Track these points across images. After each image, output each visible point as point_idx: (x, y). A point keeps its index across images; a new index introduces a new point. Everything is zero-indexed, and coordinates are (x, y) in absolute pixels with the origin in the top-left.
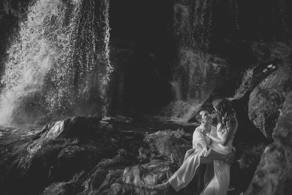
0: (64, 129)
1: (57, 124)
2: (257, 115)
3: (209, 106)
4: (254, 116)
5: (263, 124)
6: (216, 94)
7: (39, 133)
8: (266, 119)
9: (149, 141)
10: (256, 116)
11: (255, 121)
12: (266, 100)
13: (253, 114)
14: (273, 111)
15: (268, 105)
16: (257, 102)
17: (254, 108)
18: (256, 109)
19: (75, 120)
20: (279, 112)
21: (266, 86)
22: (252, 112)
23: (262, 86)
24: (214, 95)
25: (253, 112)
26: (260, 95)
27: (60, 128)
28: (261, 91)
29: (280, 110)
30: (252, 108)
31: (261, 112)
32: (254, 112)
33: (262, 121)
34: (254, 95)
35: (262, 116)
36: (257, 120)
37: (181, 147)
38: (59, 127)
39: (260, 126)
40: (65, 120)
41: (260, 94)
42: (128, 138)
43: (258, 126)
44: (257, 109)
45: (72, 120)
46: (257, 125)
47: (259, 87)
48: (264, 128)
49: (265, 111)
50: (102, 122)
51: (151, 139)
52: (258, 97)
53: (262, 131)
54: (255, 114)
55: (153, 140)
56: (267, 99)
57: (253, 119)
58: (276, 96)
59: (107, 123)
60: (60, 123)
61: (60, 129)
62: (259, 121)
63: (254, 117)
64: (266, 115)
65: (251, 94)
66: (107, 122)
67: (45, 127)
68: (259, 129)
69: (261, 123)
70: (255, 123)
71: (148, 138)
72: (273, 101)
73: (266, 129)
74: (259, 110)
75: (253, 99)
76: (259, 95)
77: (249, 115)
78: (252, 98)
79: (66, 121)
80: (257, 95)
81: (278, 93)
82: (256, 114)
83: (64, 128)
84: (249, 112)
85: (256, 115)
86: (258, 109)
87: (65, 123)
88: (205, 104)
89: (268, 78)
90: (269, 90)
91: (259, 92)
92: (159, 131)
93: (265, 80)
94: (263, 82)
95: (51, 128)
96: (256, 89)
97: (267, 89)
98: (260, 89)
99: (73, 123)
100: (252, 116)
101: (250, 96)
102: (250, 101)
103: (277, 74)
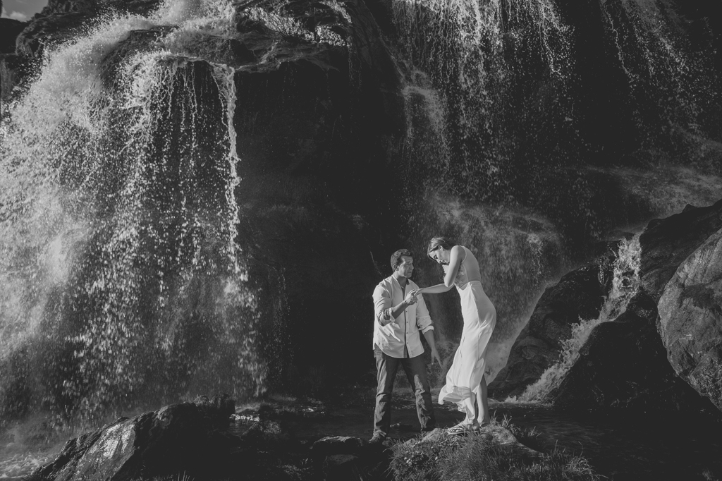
0: (136, 447)
1: (111, 434)
2: (697, 358)
3: (534, 346)
4: (688, 361)
6: (549, 312)
7: (44, 470)
9: (413, 464)
10: (692, 363)
11: (695, 376)
12: (711, 315)
13: (683, 355)
16: (686, 321)
17: (683, 340)
18: (689, 341)
19: (168, 417)
21: (699, 276)
22: (681, 353)
23: (687, 277)
24: (543, 317)
25: (683, 351)
26: (688, 302)
27: (120, 446)
28: (686, 292)
30: (676, 339)
31: (708, 350)
32: (686, 352)
33: (716, 375)
34: (671, 303)
35: (712, 361)
36: (699, 373)
37: (528, 473)
38: (117, 442)
39: (711, 390)
40: (136, 420)
41: (688, 300)
42: (339, 459)
43: (705, 389)
44: (694, 341)
45: (158, 417)
46: (701, 386)
47: (677, 281)
49: (718, 346)
50: (238, 418)
51: (417, 456)
52: (685, 309)
53: (718, 404)
54: (689, 355)
55: (426, 458)
56: (712, 310)
57: (686, 373)
59: (257, 419)
60: (119, 431)
61: (120, 450)
62: (705, 375)
63: (689, 366)
65: (661, 301)
66: (254, 417)
67: (67, 447)
68: (707, 398)
69: (714, 381)
70: (694, 382)
71: (408, 456)
74: (699, 344)
75: (670, 315)
76: (684, 302)
77: (672, 361)
78: (666, 314)
79: (141, 421)
80: (680, 301)
82: (692, 355)
83: (135, 444)
84: (670, 352)
85: (693, 359)
86: (696, 343)
87: (137, 429)
88: (522, 343)
89: (699, 255)
90: (712, 286)
91: (682, 293)
92: (436, 430)
93: (690, 261)
94: (686, 266)
95: (86, 448)
96: (670, 286)
97: (704, 286)
98: (683, 286)
99: (164, 428)
100: (681, 364)
101: (658, 307)
102: (664, 321)
103: (720, 242)
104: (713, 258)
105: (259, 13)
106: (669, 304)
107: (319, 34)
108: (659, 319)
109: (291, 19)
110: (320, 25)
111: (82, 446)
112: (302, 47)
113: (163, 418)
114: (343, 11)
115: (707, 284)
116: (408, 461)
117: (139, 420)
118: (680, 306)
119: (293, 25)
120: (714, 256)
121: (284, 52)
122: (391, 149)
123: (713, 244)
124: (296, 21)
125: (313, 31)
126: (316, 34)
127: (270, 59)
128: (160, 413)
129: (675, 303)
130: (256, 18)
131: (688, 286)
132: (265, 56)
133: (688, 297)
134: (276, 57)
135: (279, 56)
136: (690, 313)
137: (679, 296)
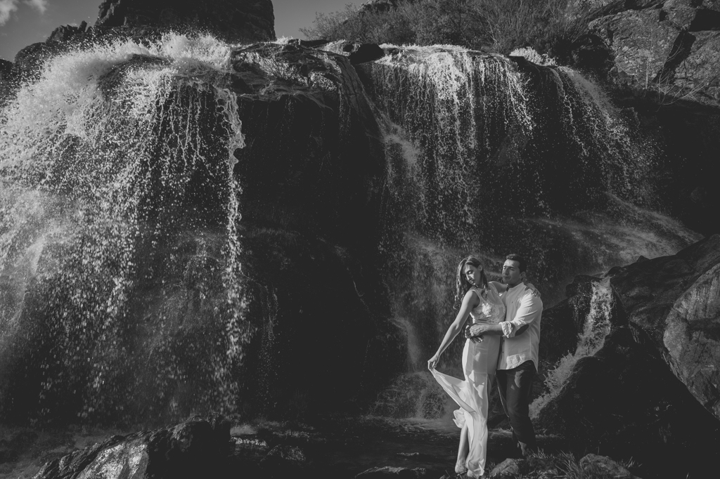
0: (150, 475)
1: (112, 456)
4: (712, 392)
10: (716, 394)
13: (706, 386)
16: (702, 352)
17: (705, 371)
18: (713, 372)
19: (187, 437)
21: (701, 312)
22: (704, 383)
23: (687, 313)
25: (706, 382)
27: (126, 473)
28: (692, 326)
30: (697, 370)
32: (709, 382)
34: (678, 336)
38: (120, 466)
41: (697, 333)
45: (174, 436)
47: (678, 315)
52: (697, 341)
54: (712, 386)
57: (711, 403)
60: (122, 453)
63: (714, 397)
65: (667, 334)
75: (680, 347)
76: (694, 335)
77: (694, 393)
78: (676, 346)
79: (155, 441)
80: (689, 334)
82: (715, 386)
84: (693, 383)
85: (717, 390)
87: (150, 450)
89: (695, 293)
91: (687, 327)
92: (508, 460)
93: (686, 298)
94: (683, 303)
95: (73, 472)
96: (672, 320)
97: (709, 320)
98: (686, 320)
99: (183, 450)
100: (706, 395)
101: (665, 340)
102: (675, 353)
103: (715, 282)
105: (255, 57)
106: (676, 337)
107: (312, 79)
108: (667, 351)
109: (286, 65)
110: (314, 71)
111: (67, 469)
112: (297, 87)
113: (181, 437)
114: (334, 64)
115: (714, 319)
117: (151, 440)
118: (690, 339)
119: (288, 70)
120: (711, 294)
121: (281, 87)
122: (372, 189)
123: (708, 283)
124: (290, 66)
125: (307, 76)
126: (309, 79)
127: (268, 92)
128: (176, 432)
129: (684, 336)
130: (251, 61)
131: (691, 321)
132: (264, 90)
133: (697, 330)
134: (275, 90)
135: (278, 90)
136: (704, 345)
137: (685, 329)
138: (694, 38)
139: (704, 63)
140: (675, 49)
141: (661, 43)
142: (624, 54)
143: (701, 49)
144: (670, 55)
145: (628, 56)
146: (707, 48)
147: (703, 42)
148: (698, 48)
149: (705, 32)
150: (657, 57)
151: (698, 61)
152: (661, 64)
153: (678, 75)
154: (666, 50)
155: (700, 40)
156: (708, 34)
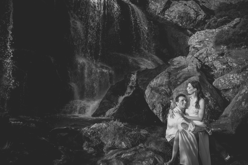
2: (156, 105)
3: (107, 102)
4: (154, 106)
5: (161, 112)
6: (112, 93)
8: (163, 107)
9: (91, 135)
11: (155, 110)
12: (159, 95)
14: (167, 102)
15: (162, 98)
16: (153, 96)
17: (153, 101)
20: (171, 102)
21: (155, 85)
22: (152, 104)
23: (152, 85)
24: (110, 94)
26: (153, 91)
28: (152, 89)
29: (171, 101)
30: (151, 101)
31: (159, 103)
34: (149, 91)
35: (160, 106)
36: (156, 109)
39: (158, 113)
44: (155, 101)
46: (156, 113)
47: (150, 86)
48: (161, 115)
49: (161, 102)
51: (92, 132)
52: (153, 93)
53: (159, 117)
54: (154, 105)
55: (95, 132)
56: (159, 94)
57: (153, 109)
58: (165, 92)
62: (158, 110)
63: (154, 107)
64: (162, 105)
65: (146, 91)
68: (157, 116)
69: (160, 111)
70: (155, 111)
71: (89, 132)
72: (164, 95)
73: (163, 115)
74: (157, 102)
75: (149, 94)
77: (150, 106)
78: (148, 94)
81: (165, 89)
84: (150, 104)
85: (155, 106)
86: (156, 102)
88: (104, 101)
89: (155, 80)
90: (159, 88)
91: (151, 89)
92: (96, 124)
93: (153, 81)
94: (152, 82)
96: (148, 87)
97: (157, 87)
98: (151, 87)
100: (152, 107)
101: (145, 92)
102: (147, 96)
103: (160, 77)
104: (159, 81)
106: (148, 92)
108: (146, 95)
116: (89, 134)
118: (151, 92)
123: (158, 77)
133: (153, 90)
136: (154, 94)
137: (151, 90)
138: (172, 2)
139: (173, 11)
140: (166, 5)
141: (163, 2)
142: (152, 3)
143: (173, 7)
144: (164, 7)
145: (153, 4)
146: (174, 6)
147: (174, 5)
148: (172, 6)
149: (175, 1)
150: (161, 7)
151: (172, 10)
152: (162, 9)
153: (166, 13)
154: (164, 5)
155: (173, 4)
156: (175, 2)
